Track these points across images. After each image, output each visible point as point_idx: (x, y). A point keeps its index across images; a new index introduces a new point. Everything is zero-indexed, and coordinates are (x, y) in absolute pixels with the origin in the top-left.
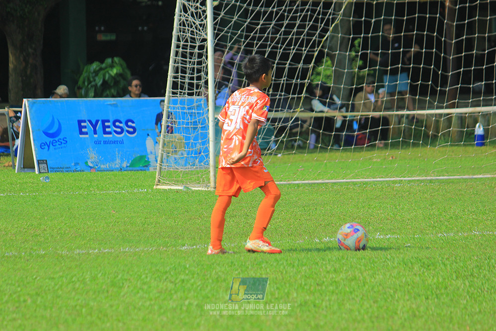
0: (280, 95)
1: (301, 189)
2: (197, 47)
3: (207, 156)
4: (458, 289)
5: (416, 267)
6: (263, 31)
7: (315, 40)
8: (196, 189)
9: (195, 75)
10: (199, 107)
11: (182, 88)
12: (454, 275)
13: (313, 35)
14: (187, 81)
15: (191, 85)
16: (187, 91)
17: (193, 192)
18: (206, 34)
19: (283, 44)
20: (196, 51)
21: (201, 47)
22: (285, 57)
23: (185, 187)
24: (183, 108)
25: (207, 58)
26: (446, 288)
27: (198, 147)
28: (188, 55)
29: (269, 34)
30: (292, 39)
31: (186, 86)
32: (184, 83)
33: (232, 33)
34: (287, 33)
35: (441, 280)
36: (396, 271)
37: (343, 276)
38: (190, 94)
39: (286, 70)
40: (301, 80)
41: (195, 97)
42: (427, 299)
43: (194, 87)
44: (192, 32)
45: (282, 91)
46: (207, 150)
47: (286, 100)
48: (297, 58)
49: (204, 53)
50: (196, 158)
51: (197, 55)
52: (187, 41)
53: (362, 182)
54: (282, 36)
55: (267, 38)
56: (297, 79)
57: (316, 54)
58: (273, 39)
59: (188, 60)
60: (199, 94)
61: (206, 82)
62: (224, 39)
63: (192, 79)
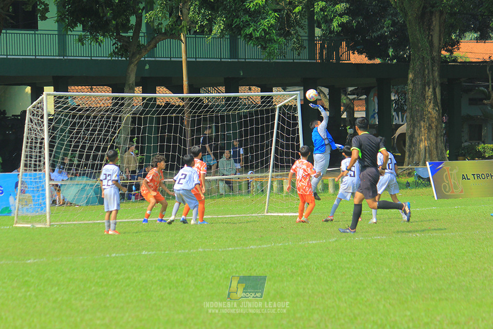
0: (88, 171)
1: (101, 225)
2: (38, 143)
3: (45, 207)
4: (189, 283)
5: (165, 271)
6: (78, 133)
7: (108, 138)
8: (39, 226)
9: (38, 159)
10: (40, 178)
11: (30, 167)
12: (187, 275)
13: (107, 135)
14: (33, 163)
15: (35, 165)
16: (33, 169)
17: (37, 228)
18: (44, 135)
19: (89, 141)
20: (38, 145)
21: (41, 143)
22: (91, 148)
23: (32, 225)
24: (31, 179)
25: (44, 149)
26: (181, 282)
27: (41, 201)
28: (33, 148)
29: (81, 135)
30: (95, 138)
31: (32, 166)
32: (31, 164)
33: (59, 135)
34: (92, 134)
35: (179, 277)
36: (153, 273)
37: (122, 276)
38: (35, 170)
39: (92, 156)
40: (100, 161)
41: (38, 172)
42: (170, 289)
43: (37, 166)
44: (36, 134)
45: (89, 168)
46: (45, 203)
47: (91, 173)
48: (98, 149)
49: (43, 147)
50: (39, 208)
51: (38, 148)
52: (32, 139)
53: (136, 221)
54: (89, 136)
55: (80, 137)
56: (98, 161)
57: (109, 146)
58: (83, 138)
59: (33, 150)
60: (40, 170)
61: (44, 163)
62: (54, 138)
63: (36, 161)
